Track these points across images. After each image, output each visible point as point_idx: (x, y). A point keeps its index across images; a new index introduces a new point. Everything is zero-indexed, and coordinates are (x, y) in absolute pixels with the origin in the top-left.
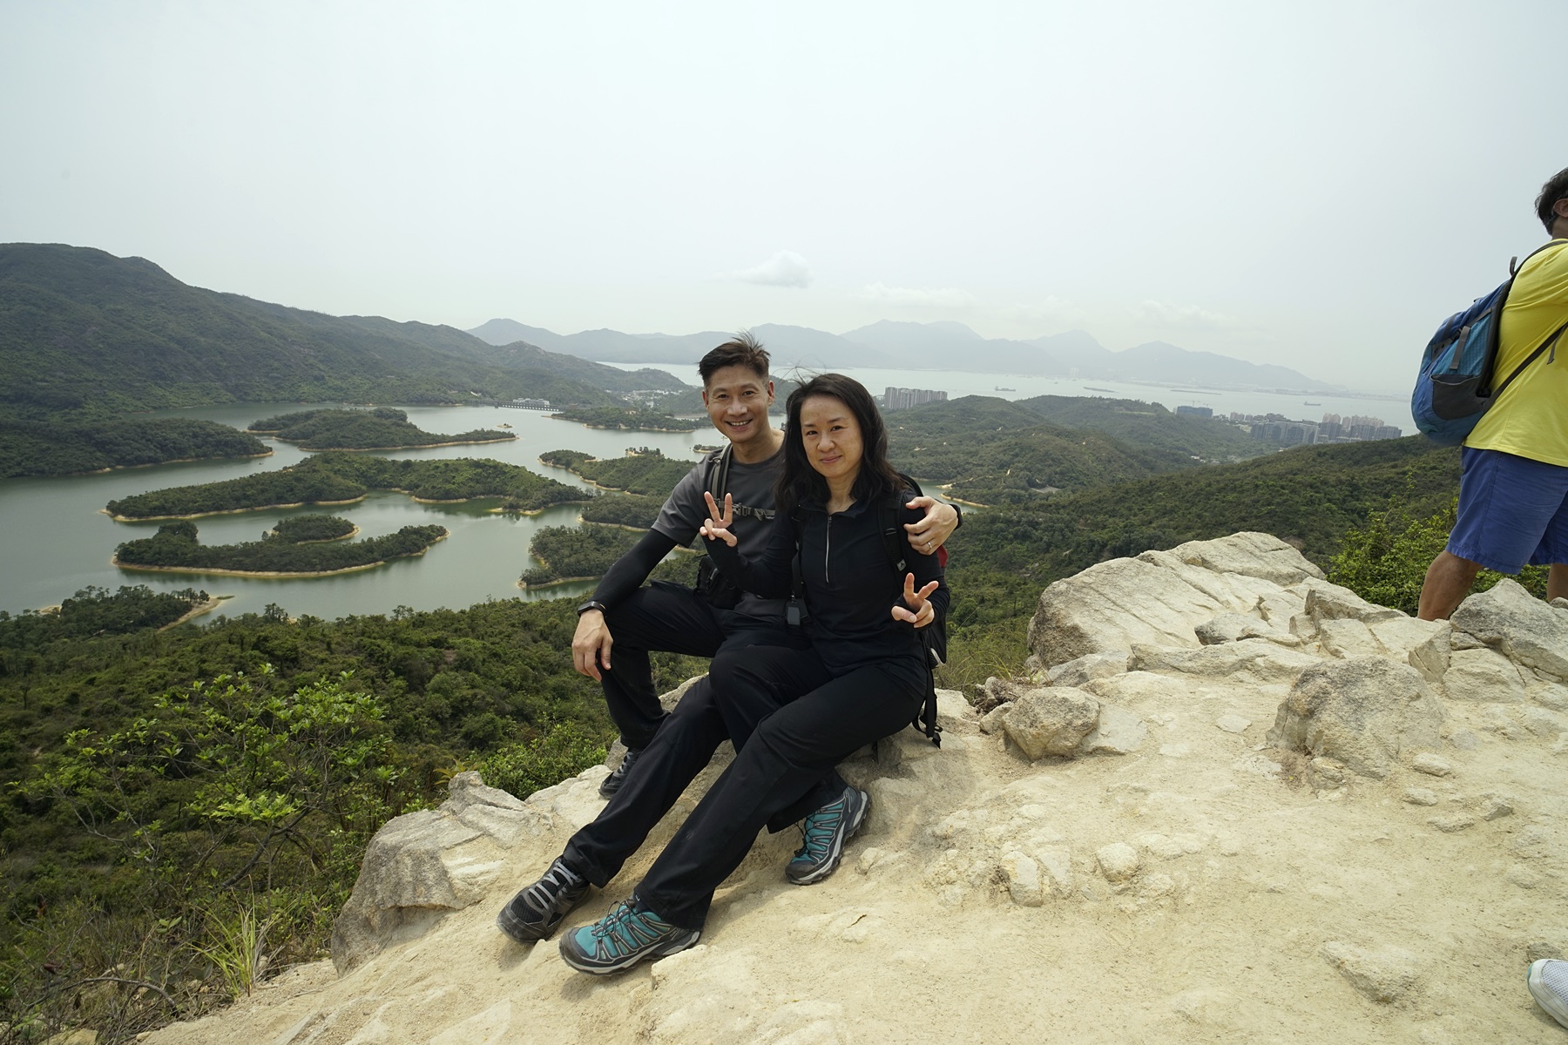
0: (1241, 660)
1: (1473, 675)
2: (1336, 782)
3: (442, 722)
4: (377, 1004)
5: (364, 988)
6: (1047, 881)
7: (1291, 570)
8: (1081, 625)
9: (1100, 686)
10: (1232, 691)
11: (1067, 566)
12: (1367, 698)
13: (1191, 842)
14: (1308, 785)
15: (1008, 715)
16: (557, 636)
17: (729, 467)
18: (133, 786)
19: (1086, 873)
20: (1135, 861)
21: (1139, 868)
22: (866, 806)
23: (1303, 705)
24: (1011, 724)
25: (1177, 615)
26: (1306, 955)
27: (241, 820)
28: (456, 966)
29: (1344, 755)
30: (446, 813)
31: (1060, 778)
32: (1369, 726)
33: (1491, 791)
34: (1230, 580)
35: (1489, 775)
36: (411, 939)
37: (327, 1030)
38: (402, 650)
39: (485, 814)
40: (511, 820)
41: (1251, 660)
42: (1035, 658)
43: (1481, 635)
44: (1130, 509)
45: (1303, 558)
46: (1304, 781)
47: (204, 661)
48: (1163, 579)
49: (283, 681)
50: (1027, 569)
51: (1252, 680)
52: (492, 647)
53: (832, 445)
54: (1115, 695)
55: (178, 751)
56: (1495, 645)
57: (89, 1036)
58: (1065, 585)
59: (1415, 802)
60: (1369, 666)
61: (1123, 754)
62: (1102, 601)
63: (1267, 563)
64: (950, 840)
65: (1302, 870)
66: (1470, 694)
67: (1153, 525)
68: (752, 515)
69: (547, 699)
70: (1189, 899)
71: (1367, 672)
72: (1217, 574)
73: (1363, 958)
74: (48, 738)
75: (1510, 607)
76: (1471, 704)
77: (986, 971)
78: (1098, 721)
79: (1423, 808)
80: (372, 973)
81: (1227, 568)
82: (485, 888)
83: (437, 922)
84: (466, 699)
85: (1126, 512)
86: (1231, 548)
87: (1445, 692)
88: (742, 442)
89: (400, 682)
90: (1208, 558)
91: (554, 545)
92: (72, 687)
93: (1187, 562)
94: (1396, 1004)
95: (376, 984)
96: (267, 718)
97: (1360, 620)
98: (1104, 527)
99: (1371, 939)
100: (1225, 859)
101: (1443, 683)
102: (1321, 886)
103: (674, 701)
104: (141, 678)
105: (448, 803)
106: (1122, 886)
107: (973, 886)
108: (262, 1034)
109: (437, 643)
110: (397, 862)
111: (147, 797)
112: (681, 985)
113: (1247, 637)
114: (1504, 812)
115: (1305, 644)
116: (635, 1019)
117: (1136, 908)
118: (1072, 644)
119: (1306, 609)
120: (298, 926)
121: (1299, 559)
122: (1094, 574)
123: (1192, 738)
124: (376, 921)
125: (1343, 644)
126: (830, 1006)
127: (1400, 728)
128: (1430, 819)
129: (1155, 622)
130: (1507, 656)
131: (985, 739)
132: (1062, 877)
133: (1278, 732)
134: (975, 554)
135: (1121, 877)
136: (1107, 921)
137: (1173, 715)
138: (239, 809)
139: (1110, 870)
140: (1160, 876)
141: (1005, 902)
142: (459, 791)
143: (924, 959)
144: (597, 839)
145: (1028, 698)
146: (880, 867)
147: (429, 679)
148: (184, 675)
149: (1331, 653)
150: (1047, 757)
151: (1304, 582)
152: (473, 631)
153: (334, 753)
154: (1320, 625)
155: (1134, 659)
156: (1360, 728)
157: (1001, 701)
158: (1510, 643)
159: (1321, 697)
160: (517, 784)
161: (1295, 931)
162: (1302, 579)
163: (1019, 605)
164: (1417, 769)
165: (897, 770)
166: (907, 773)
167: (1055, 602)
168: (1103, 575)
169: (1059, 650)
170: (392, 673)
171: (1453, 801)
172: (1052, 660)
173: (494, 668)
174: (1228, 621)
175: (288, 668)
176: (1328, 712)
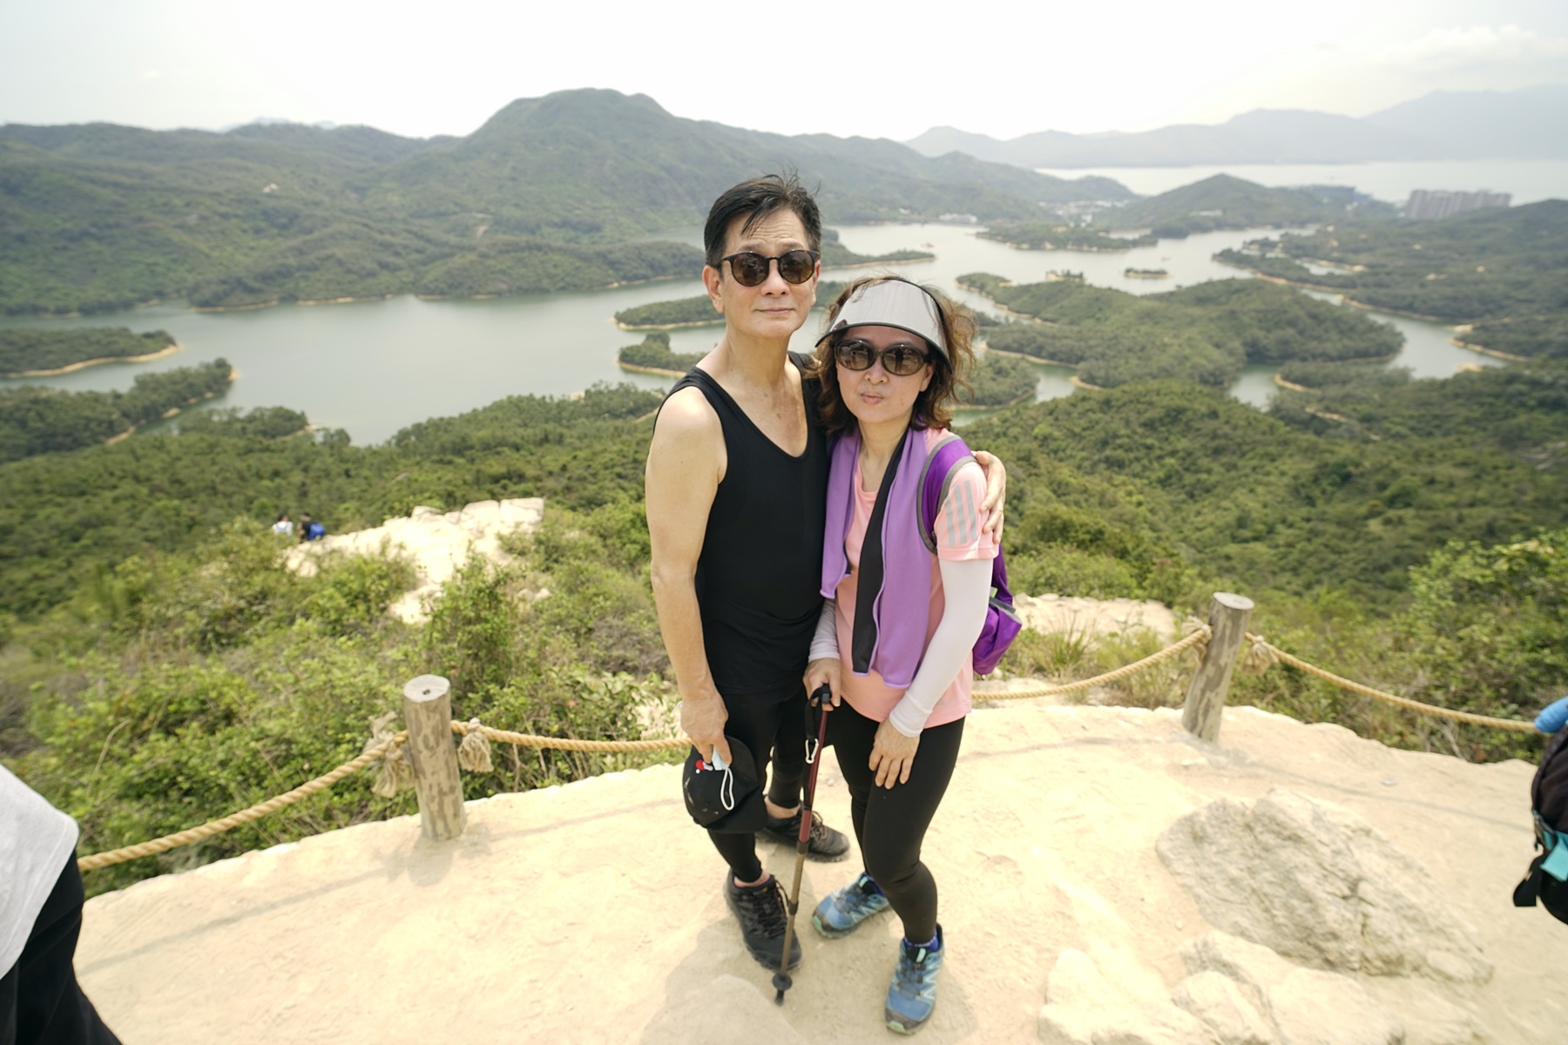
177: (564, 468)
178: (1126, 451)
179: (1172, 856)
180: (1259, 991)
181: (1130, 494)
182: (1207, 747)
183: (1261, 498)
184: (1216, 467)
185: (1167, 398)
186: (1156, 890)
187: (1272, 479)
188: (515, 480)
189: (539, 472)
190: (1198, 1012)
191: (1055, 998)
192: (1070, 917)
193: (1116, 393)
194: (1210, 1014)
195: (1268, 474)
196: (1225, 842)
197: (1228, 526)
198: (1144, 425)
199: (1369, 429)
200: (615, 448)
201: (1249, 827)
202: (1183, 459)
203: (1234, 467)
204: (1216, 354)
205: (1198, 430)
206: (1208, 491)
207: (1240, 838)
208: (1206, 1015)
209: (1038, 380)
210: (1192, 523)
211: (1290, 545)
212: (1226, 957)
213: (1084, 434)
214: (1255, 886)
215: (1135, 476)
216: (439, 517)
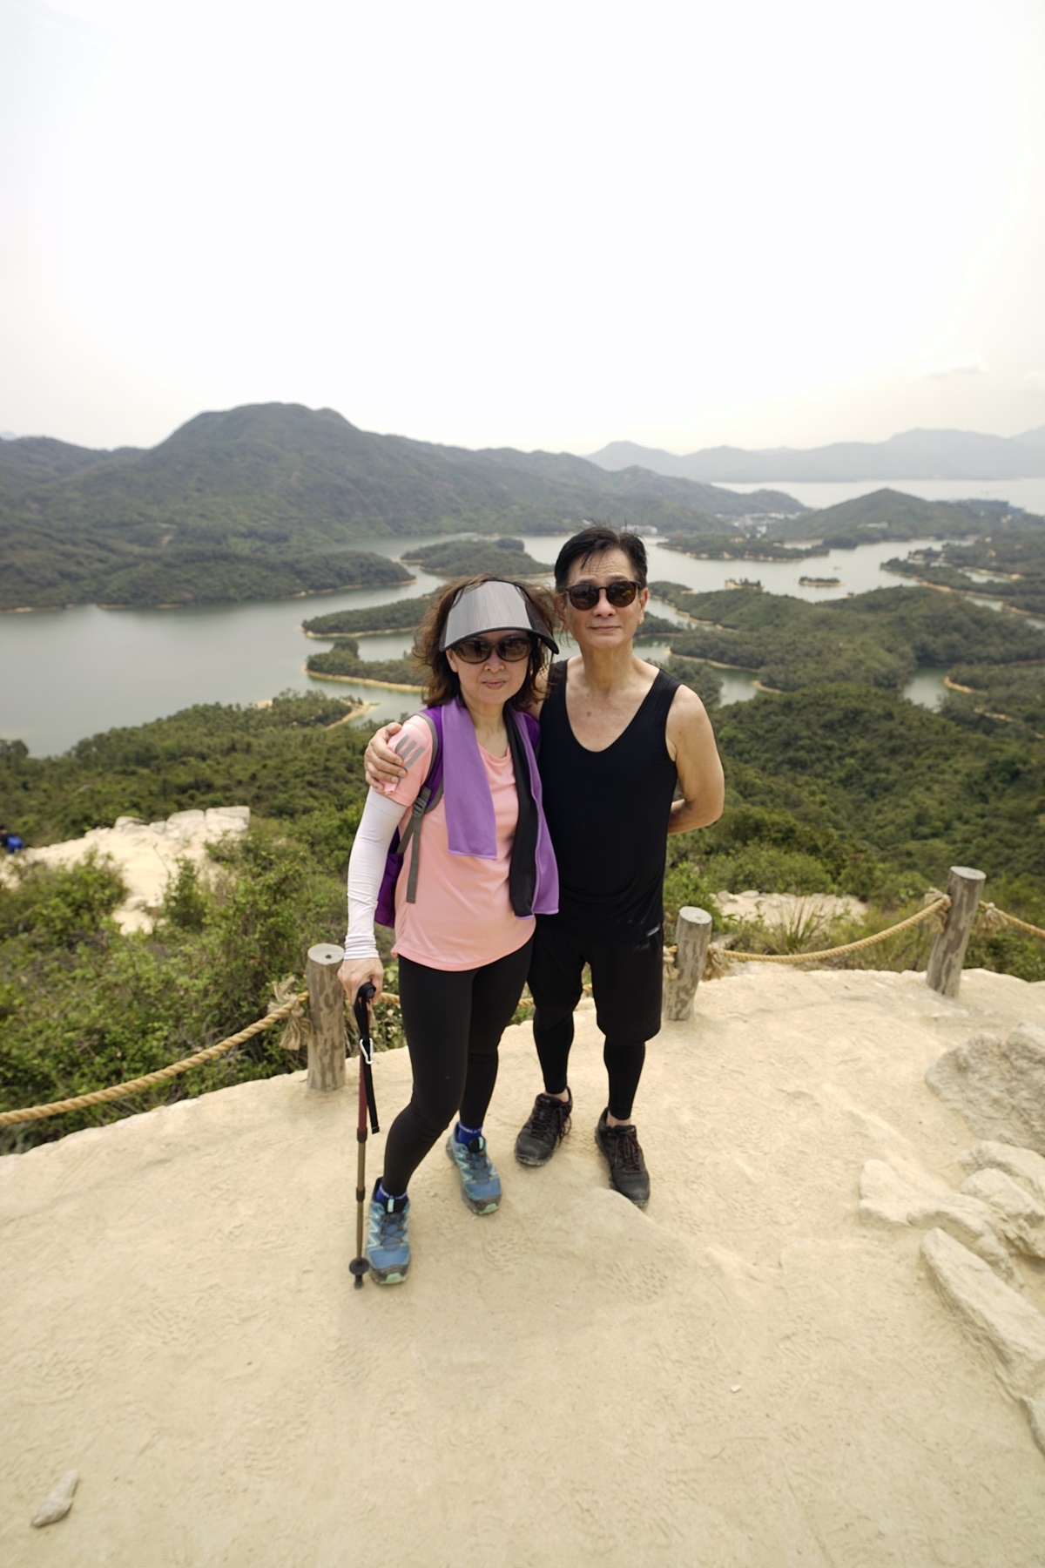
177: (253, 777)
178: (808, 752)
179: (941, 1086)
180: (1031, 1181)
181: (813, 794)
182: (950, 1002)
183: (938, 796)
184: (894, 767)
185: (845, 701)
186: (931, 1115)
187: (947, 777)
188: (203, 790)
189: (228, 782)
190: (986, 1198)
191: (868, 1194)
192: (866, 1136)
193: (797, 695)
194: (996, 1199)
195: (943, 772)
196: (986, 1070)
197: (908, 823)
198: (824, 727)
199: (1034, 728)
200: (306, 756)
201: (1005, 1056)
202: (863, 759)
203: (911, 766)
204: (888, 658)
205: (876, 730)
206: (887, 790)
207: (998, 1066)
208: (992, 1200)
209: (721, 685)
210: (874, 821)
211: (967, 841)
212: (1000, 1159)
213: (767, 736)
214: (1015, 1103)
215: (818, 776)
216: (143, 827)
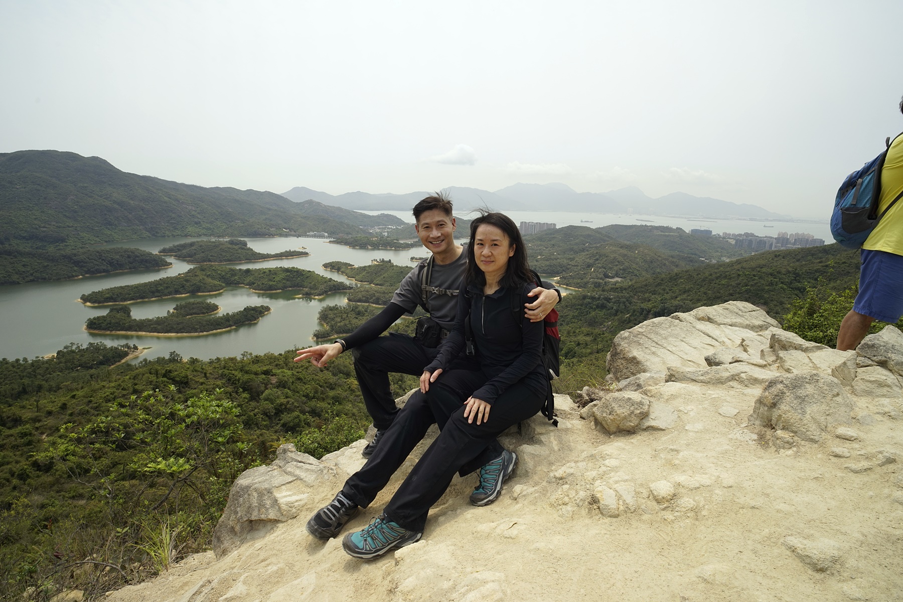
0: (732, 375)
1: (871, 382)
2: (790, 445)
3: (270, 417)
4: (240, 574)
5: (234, 565)
6: (621, 503)
7: (761, 323)
8: (637, 356)
9: (649, 391)
10: (727, 393)
11: (628, 323)
12: (807, 396)
13: (705, 480)
14: (773, 447)
15: (596, 408)
16: (334, 367)
17: (433, 267)
18: (98, 455)
19: (644, 498)
20: (672, 491)
21: (675, 495)
22: (515, 461)
23: (770, 400)
24: (598, 413)
25: (694, 350)
26: (774, 545)
27: (160, 473)
28: (284, 553)
29: (794, 429)
30: (275, 467)
31: (627, 444)
32: (809, 412)
33: (882, 449)
34: (725, 329)
35: (881, 440)
36: (258, 538)
37: (212, 589)
38: (246, 377)
39: (298, 467)
40: (312, 471)
41: (738, 375)
42: (611, 375)
43: (875, 358)
44: (664, 290)
45: (767, 316)
46: (771, 445)
47: (136, 384)
48: (685, 329)
49: (180, 395)
50: (604, 325)
51: (739, 386)
52: (297, 374)
53: (490, 254)
54: (659, 396)
55: (123, 435)
56: (883, 364)
57: (78, 594)
58: (628, 334)
59: (837, 456)
60: (808, 377)
61: (664, 430)
62: (650, 342)
63: (746, 319)
64: (564, 480)
65: (771, 495)
66: (869, 393)
67: (678, 299)
68: (445, 294)
69: (329, 404)
70: (704, 513)
71: (807, 380)
72: (717, 326)
73: (808, 546)
74: (50, 429)
75: (892, 342)
76: (869, 399)
77: (586, 554)
78: (649, 411)
79: (842, 459)
80: (236, 558)
81: (723, 322)
82: (299, 509)
83: (272, 528)
84: (283, 404)
85: (662, 292)
86: (725, 310)
87: (854, 392)
88: (439, 253)
89: (245, 395)
90: (711, 317)
91: (332, 316)
92: (63, 400)
93: (699, 319)
94: (828, 572)
95: (239, 564)
96: (172, 415)
97: (802, 351)
98: (649, 300)
99: (812, 535)
100: (725, 489)
101: (852, 387)
102: (783, 504)
103: (403, 402)
104: (101, 394)
105: (277, 461)
106: (665, 505)
107: (578, 506)
108: (176, 592)
109: (266, 373)
110: (249, 495)
111: (105, 461)
112: (413, 562)
113: (735, 362)
114: (890, 461)
115: (770, 365)
116: (386, 582)
117: (674, 518)
118: (633, 367)
119: (770, 345)
120: (192, 532)
121: (765, 316)
122: (644, 326)
123: (704, 420)
124: (238, 528)
125: (793, 365)
126: (497, 574)
127: (827, 413)
128: (846, 466)
129: (681, 354)
130: (890, 371)
131: (583, 422)
132: (630, 501)
133: (755, 416)
134: (574, 317)
135: (664, 500)
136: (657, 525)
137: (693, 407)
138: (159, 466)
139: (658, 496)
140: (687, 499)
141: (597, 515)
142: (282, 455)
143: (551, 547)
144: (362, 481)
145: (608, 398)
146: (524, 496)
147: (262, 393)
148: (125, 392)
149: (786, 371)
150: (619, 432)
151: (768, 330)
152: (286, 365)
153: (211, 435)
154: (778, 354)
155: (669, 375)
156: (804, 413)
157: (592, 400)
158: (892, 363)
159: (780, 395)
160: (314, 451)
161: (767, 530)
162: (767, 328)
163: (600, 346)
164: (838, 437)
165: (532, 440)
166: (540, 442)
167: (622, 343)
168: (650, 327)
169: (625, 371)
170: (241, 390)
171: (860, 455)
172: (621, 377)
173: (299, 387)
174: (724, 353)
175: (183, 387)
176: (784, 404)
